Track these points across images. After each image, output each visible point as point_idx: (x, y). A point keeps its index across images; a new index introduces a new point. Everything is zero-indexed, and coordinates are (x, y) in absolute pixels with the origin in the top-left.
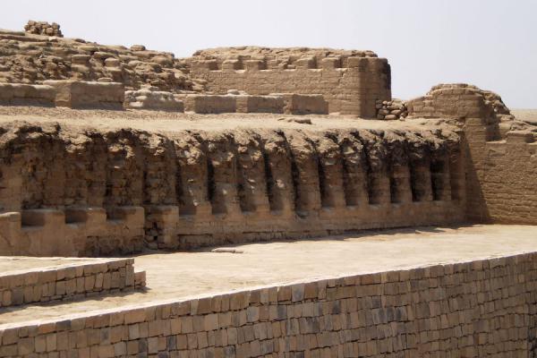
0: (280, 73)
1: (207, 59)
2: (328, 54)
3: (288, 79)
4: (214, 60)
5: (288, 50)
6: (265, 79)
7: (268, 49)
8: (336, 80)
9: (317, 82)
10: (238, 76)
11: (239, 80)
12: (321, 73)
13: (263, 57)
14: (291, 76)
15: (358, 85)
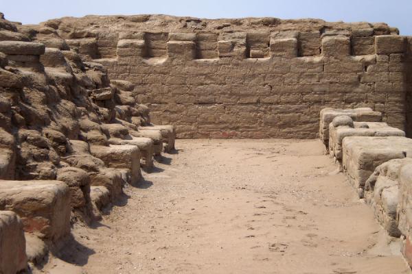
0: (237, 65)
1: (74, 36)
2: (322, 29)
3: (254, 76)
4: (92, 40)
5: (238, 23)
6: (207, 76)
7: (198, 21)
8: (352, 77)
9: (314, 81)
10: (153, 70)
11: (153, 76)
12: (322, 64)
13: (192, 35)
14: (260, 70)
15: (399, 85)
